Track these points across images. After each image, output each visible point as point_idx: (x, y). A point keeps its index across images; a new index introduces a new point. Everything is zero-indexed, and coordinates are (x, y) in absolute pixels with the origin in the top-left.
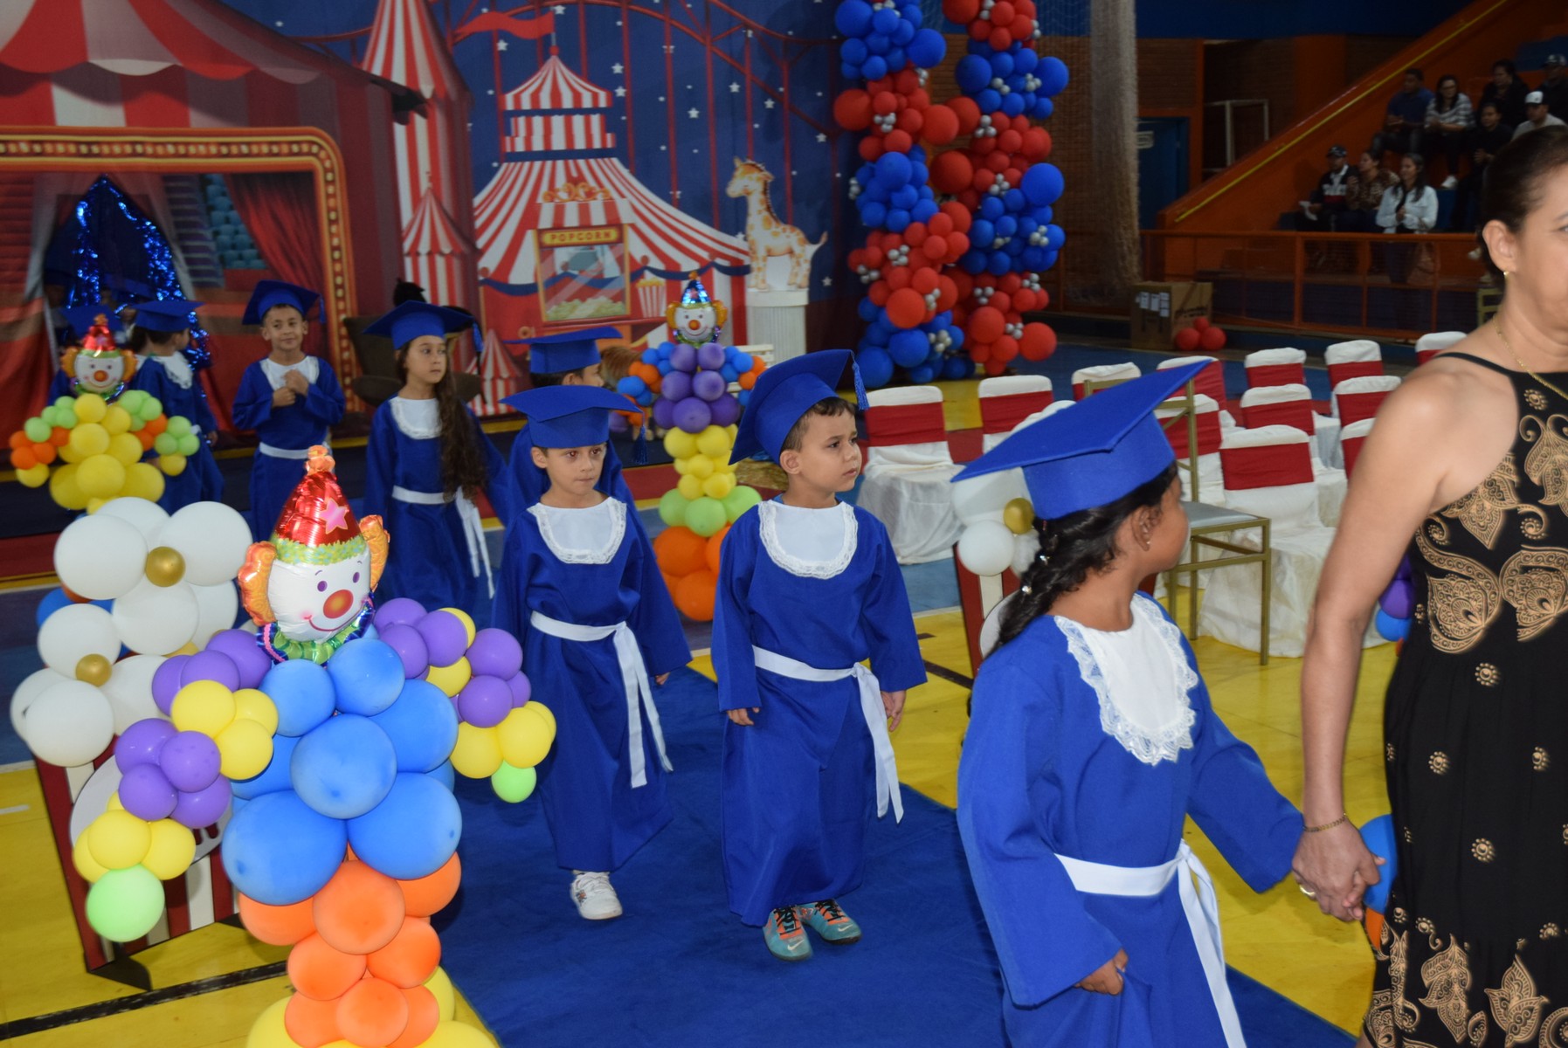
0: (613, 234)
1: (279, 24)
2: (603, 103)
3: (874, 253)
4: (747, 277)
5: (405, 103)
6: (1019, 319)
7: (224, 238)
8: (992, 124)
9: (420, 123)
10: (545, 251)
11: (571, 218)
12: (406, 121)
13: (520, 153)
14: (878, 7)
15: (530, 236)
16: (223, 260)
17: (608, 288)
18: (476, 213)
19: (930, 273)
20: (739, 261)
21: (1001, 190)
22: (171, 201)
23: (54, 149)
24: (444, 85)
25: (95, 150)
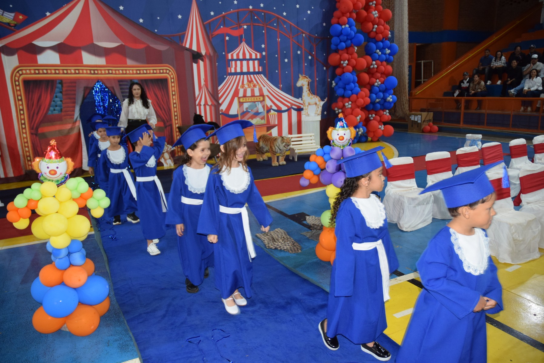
0: (262, 98)
1: (156, 31)
2: (258, 57)
3: (340, 104)
4: (302, 112)
5: (196, 56)
6: (382, 124)
8: (376, 64)
9: (201, 63)
10: (241, 104)
11: (249, 94)
12: (196, 62)
13: (233, 73)
14: (343, 27)
15: (236, 99)
17: (260, 115)
18: (219, 92)
19: (358, 110)
20: (300, 106)
21: (378, 84)
22: (121, 89)
23: (83, 72)
24: (209, 51)
25: (96, 72)
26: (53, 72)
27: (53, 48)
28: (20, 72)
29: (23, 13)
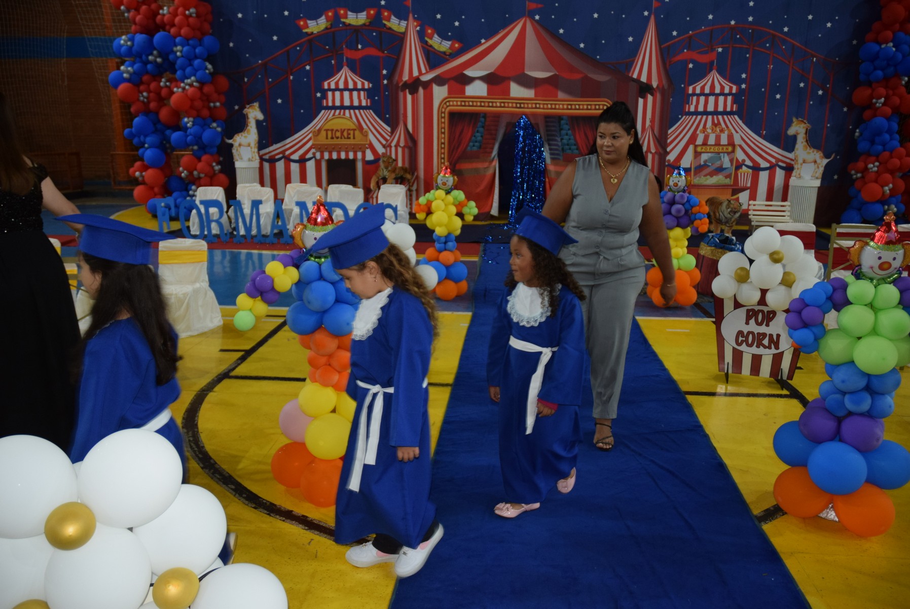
0: (730, 149)
1: (598, 57)
2: (734, 91)
3: (861, 164)
4: (793, 172)
5: (645, 89)
7: (565, 141)
9: (650, 98)
10: (697, 154)
11: (712, 140)
12: (644, 97)
13: (692, 112)
14: (883, 46)
15: (691, 148)
16: (563, 150)
17: (724, 172)
18: (668, 137)
20: (790, 164)
22: (547, 126)
23: (508, 105)
24: (662, 81)
25: (522, 106)
26: (479, 104)
27: (482, 79)
28: (448, 104)
29: (460, 41)
